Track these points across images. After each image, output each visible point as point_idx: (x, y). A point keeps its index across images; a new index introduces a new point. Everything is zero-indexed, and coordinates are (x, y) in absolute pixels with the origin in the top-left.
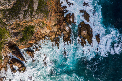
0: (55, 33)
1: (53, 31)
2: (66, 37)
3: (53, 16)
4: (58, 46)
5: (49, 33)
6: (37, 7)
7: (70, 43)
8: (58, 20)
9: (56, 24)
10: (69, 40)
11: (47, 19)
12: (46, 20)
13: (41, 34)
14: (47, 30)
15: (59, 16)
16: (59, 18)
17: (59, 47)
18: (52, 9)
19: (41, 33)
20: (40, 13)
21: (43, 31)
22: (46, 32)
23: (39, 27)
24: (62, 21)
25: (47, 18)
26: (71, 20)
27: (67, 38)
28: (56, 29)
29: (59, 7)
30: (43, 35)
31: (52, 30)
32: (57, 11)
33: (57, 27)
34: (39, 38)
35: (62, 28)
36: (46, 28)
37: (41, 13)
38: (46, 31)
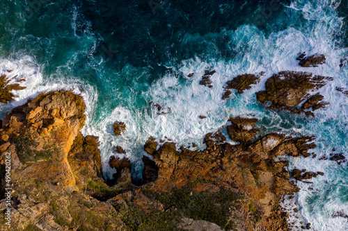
0: (278, 178)
1: (270, 184)
2: (295, 149)
3: (233, 179)
4: (315, 175)
5: (273, 195)
6: (214, 224)
7: (310, 140)
8: (243, 164)
9: (251, 172)
10: (302, 143)
11: (243, 198)
12: (245, 200)
13: (275, 218)
14: (266, 198)
15: (230, 160)
16: (236, 159)
17: (319, 173)
18: (213, 179)
19: (270, 218)
20: (231, 218)
21: (268, 211)
22: (270, 204)
23: (257, 221)
24: (247, 153)
25: (240, 198)
26: (249, 127)
27: (296, 146)
28: (267, 173)
29: (204, 156)
30: (276, 213)
31: (268, 185)
32: (217, 163)
33: (261, 169)
34: (283, 225)
35: (266, 157)
36: (261, 200)
37: (230, 214)
38: (267, 202)
